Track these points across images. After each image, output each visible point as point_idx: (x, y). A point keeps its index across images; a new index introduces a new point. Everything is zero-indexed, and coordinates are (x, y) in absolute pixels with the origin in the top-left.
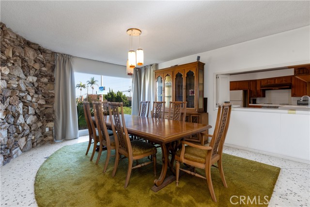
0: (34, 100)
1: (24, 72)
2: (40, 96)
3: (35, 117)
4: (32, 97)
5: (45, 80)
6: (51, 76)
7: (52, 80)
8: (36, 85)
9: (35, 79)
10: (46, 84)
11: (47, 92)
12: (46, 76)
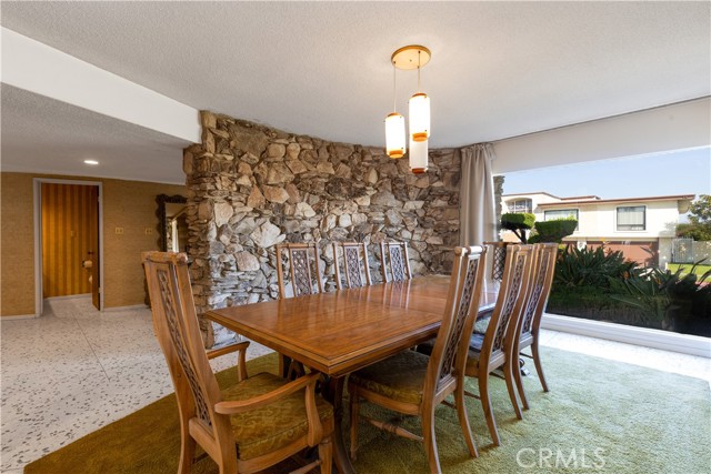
0: (416, 237)
1: (396, 198)
2: (430, 231)
3: (422, 264)
4: (413, 232)
5: (440, 203)
6: (451, 195)
7: (454, 201)
8: (421, 214)
9: (420, 204)
10: (442, 209)
11: (445, 223)
12: (441, 196)
